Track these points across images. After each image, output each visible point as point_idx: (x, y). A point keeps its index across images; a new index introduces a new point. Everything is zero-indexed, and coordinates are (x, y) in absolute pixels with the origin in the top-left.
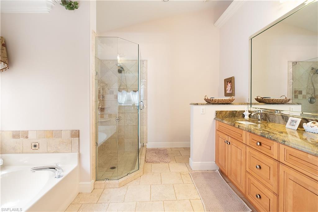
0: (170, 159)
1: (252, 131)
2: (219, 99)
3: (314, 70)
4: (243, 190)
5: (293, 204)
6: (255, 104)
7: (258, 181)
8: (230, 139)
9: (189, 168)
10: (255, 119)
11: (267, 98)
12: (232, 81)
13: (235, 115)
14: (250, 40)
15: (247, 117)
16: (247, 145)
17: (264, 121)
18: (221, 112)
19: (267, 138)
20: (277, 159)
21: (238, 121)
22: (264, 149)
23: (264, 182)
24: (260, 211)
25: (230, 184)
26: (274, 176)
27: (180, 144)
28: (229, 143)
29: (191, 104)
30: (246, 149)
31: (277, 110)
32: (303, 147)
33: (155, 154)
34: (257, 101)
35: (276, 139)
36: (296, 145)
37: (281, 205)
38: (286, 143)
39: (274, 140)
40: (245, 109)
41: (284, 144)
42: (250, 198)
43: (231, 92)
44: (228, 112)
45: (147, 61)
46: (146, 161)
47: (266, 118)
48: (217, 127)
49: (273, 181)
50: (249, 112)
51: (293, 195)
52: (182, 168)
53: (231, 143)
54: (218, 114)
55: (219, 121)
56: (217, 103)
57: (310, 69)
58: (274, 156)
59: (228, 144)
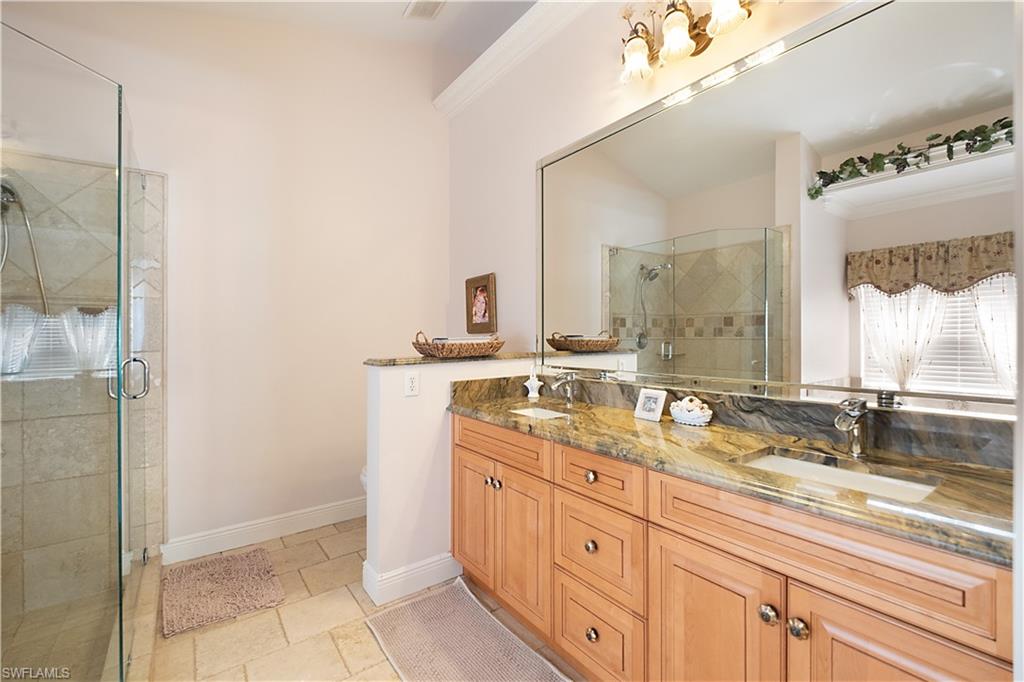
0: (283, 586)
1: (572, 441)
2: (464, 342)
3: (645, 271)
4: (543, 626)
5: (686, 634)
6: (551, 355)
7: (590, 586)
8: (500, 472)
9: (363, 600)
10: (553, 397)
11: (576, 339)
12: (491, 287)
13: (505, 392)
14: (540, 171)
15: (534, 395)
16: (554, 484)
17: (580, 404)
18: (467, 385)
19: (617, 458)
20: (641, 516)
21: (515, 409)
22: (606, 491)
23: (607, 587)
24: (599, 679)
25: (500, 612)
26: (634, 564)
27: (319, 515)
28: (500, 484)
29: (370, 363)
30: (552, 495)
31: (603, 371)
32: (709, 474)
33: (208, 585)
34: (553, 346)
35: (639, 458)
36: (691, 469)
37: (655, 644)
38: (667, 466)
39: (635, 462)
40: (528, 369)
41: (662, 471)
42: (566, 645)
43: (487, 319)
44: (487, 384)
45: (163, 177)
46: (162, 633)
47: (582, 395)
48: (457, 436)
49: (632, 579)
50: (540, 378)
51: (685, 609)
52: (336, 611)
53: (503, 485)
54: (460, 390)
55: (466, 416)
56: (454, 355)
57: (638, 269)
58: (634, 507)
59: (495, 486)
